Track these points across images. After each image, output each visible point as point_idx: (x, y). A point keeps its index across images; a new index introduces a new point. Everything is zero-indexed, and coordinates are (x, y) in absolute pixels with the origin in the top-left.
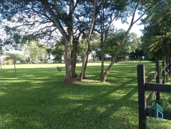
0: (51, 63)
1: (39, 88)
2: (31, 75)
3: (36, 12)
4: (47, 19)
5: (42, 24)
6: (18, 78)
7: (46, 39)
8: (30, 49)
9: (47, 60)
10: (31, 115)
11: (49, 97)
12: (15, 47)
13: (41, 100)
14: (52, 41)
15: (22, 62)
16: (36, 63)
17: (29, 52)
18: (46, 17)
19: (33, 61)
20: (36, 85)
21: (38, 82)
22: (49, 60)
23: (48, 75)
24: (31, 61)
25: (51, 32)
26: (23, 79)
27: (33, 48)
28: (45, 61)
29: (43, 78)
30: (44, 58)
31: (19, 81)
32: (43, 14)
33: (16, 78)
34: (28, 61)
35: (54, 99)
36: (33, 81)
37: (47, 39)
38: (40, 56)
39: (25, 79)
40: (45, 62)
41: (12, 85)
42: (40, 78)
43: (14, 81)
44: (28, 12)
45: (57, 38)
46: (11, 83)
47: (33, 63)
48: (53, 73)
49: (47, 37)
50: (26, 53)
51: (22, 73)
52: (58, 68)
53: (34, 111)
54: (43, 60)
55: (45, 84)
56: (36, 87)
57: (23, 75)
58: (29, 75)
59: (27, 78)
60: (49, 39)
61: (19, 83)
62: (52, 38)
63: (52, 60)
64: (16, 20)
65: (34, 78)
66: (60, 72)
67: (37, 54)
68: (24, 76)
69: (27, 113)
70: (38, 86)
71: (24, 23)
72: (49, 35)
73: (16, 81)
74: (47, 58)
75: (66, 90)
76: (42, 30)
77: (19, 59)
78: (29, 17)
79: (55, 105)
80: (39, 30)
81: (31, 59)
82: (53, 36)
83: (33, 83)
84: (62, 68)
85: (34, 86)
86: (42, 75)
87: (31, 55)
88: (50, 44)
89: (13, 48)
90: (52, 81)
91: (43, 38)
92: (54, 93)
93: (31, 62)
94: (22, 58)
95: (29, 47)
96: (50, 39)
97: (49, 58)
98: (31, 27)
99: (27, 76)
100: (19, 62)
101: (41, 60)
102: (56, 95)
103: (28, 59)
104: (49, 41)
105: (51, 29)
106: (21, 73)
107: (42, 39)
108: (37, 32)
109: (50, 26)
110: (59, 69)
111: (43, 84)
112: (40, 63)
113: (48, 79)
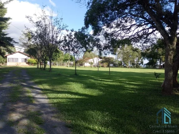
0: (144, 68)
1: (133, 93)
2: (124, 79)
3: (133, 15)
4: (145, 21)
5: (139, 28)
6: (112, 81)
7: (141, 43)
8: (122, 54)
9: (140, 64)
10: (128, 119)
11: (145, 104)
12: (112, 51)
13: (137, 106)
14: (149, 44)
15: (115, 66)
16: (127, 67)
17: (122, 55)
18: (143, 20)
19: (125, 65)
20: (130, 89)
21: (132, 86)
22: (141, 65)
23: (142, 81)
24: (123, 64)
25: (148, 34)
26: (117, 82)
27: (126, 52)
28: (137, 65)
29: (136, 83)
30: (136, 62)
31: (114, 83)
32: (140, 17)
33: (111, 81)
34: (120, 65)
35: (151, 108)
36: (127, 85)
37: (143, 42)
38: (132, 60)
39: (119, 83)
40: (138, 67)
41: (108, 87)
42: (133, 83)
43: (109, 83)
44: (125, 17)
45: (154, 41)
46: (107, 85)
47: (125, 67)
48: (147, 79)
49: (143, 40)
50: (119, 57)
51: (116, 76)
52: (155, 74)
53: (130, 115)
54: (135, 64)
55: (139, 89)
56: (130, 92)
57: (116, 78)
58: (122, 78)
59: (120, 82)
60: (144, 43)
61: (114, 85)
62: (148, 41)
63: (145, 65)
64: (114, 26)
65: (127, 82)
66: (158, 78)
67: (129, 58)
68: (118, 79)
69: (124, 116)
70: (132, 91)
71: (120, 28)
72: (145, 38)
73: (111, 83)
74: (139, 63)
75: (165, 100)
76: (139, 33)
77: (112, 63)
78: (126, 21)
79: (153, 114)
80: (135, 34)
81: (123, 63)
82: (149, 39)
83: (127, 87)
84: (160, 74)
85: (128, 90)
86: (135, 80)
87: (124, 59)
88: (146, 47)
89: (110, 52)
90: (146, 87)
91: (139, 41)
92: (150, 101)
93: (123, 66)
94: (115, 61)
95: (122, 51)
96: (147, 42)
97: (142, 63)
98: (127, 31)
99: (120, 79)
100: (111, 65)
101: (133, 64)
102: (153, 104)
103: (120, 63)
104: (145, 44)
105: (148, 31)
106: (114, 76)
107: (137, 42)
108: (133, 35)
109: (148, 29)
110: (157, 75)
111: (136, 89)
112: (131, 67)
113: (142, 85)
